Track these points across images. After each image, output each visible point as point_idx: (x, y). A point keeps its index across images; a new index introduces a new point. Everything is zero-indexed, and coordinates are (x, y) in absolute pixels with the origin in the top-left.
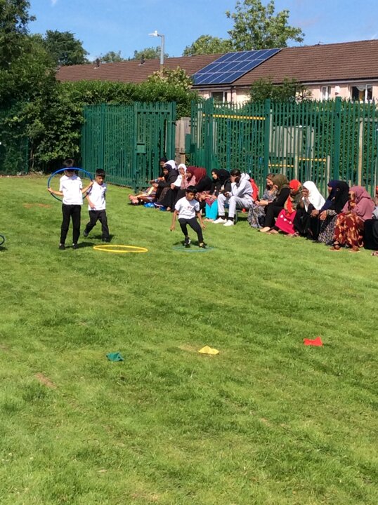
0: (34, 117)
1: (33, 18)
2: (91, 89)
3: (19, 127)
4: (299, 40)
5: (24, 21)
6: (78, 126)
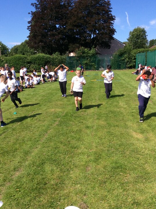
0: (126, 58)
3: (124, 60)
6: (135, 59)
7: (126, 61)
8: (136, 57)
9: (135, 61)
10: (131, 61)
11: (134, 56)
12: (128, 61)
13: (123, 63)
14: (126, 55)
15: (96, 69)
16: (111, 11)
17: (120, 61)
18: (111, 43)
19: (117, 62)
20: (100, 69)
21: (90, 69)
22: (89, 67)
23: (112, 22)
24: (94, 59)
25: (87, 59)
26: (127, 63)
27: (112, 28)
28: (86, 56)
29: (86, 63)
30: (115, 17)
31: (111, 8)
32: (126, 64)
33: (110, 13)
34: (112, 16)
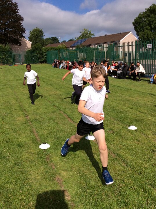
1: (44, 36)
2: (48, 48)
3: (36, 56)
4: (94, 36)
5: (43, 36)
8: (47, 54)
9: (46, 56)
10: (43, 57)
13: (36, 58)
14: (38, 52)
15: (12, 63)
16: (18, 12)
17: (33, 56)
18: (21, 41)
19: (31, 57)
20: (16, 63)
21: (7, 64)
22: (6, 62)
23: (21, 22)
24: (10, 55)
25: (3, 54)
26: (40, 58)
27: (22, 27)
28: (2, 52)
29: (3, 58)
30: (23, 18)
31: (19, 10)
32: (39, 60)
33: (17, 14)
34: (20, 17)
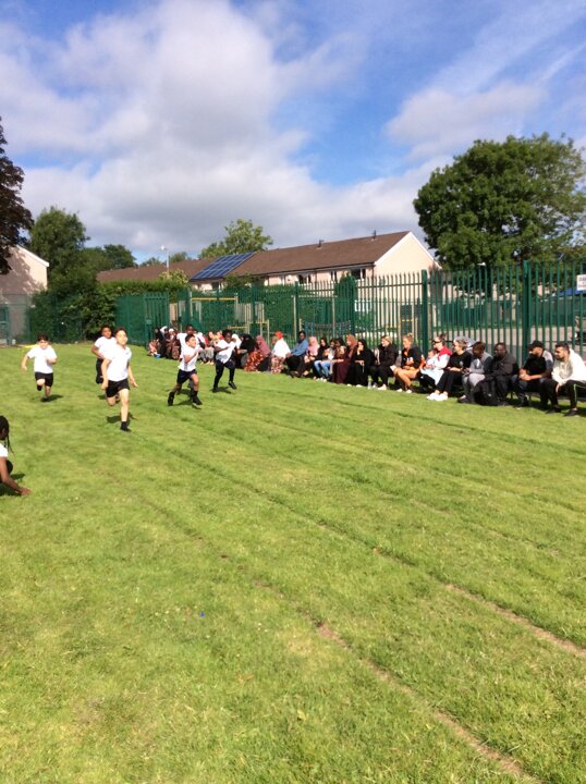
0: (84, 305)
2: (121, 285)
3: (74, 313)
4: (271, 244)
5: (83, 239)
6: (113, 309)
7: (82, 314)
9: (112, 315)
11: (109, 302)
12: (90, 317)
13: (74, 321)
14: (81, 298)
17: (61, 315)
18: (9, 255)
23: (15, 187)
27: (19, 206)
30: (22, 172)
31: (4, 142)
32: (84, 327)
34: (11, 169)
